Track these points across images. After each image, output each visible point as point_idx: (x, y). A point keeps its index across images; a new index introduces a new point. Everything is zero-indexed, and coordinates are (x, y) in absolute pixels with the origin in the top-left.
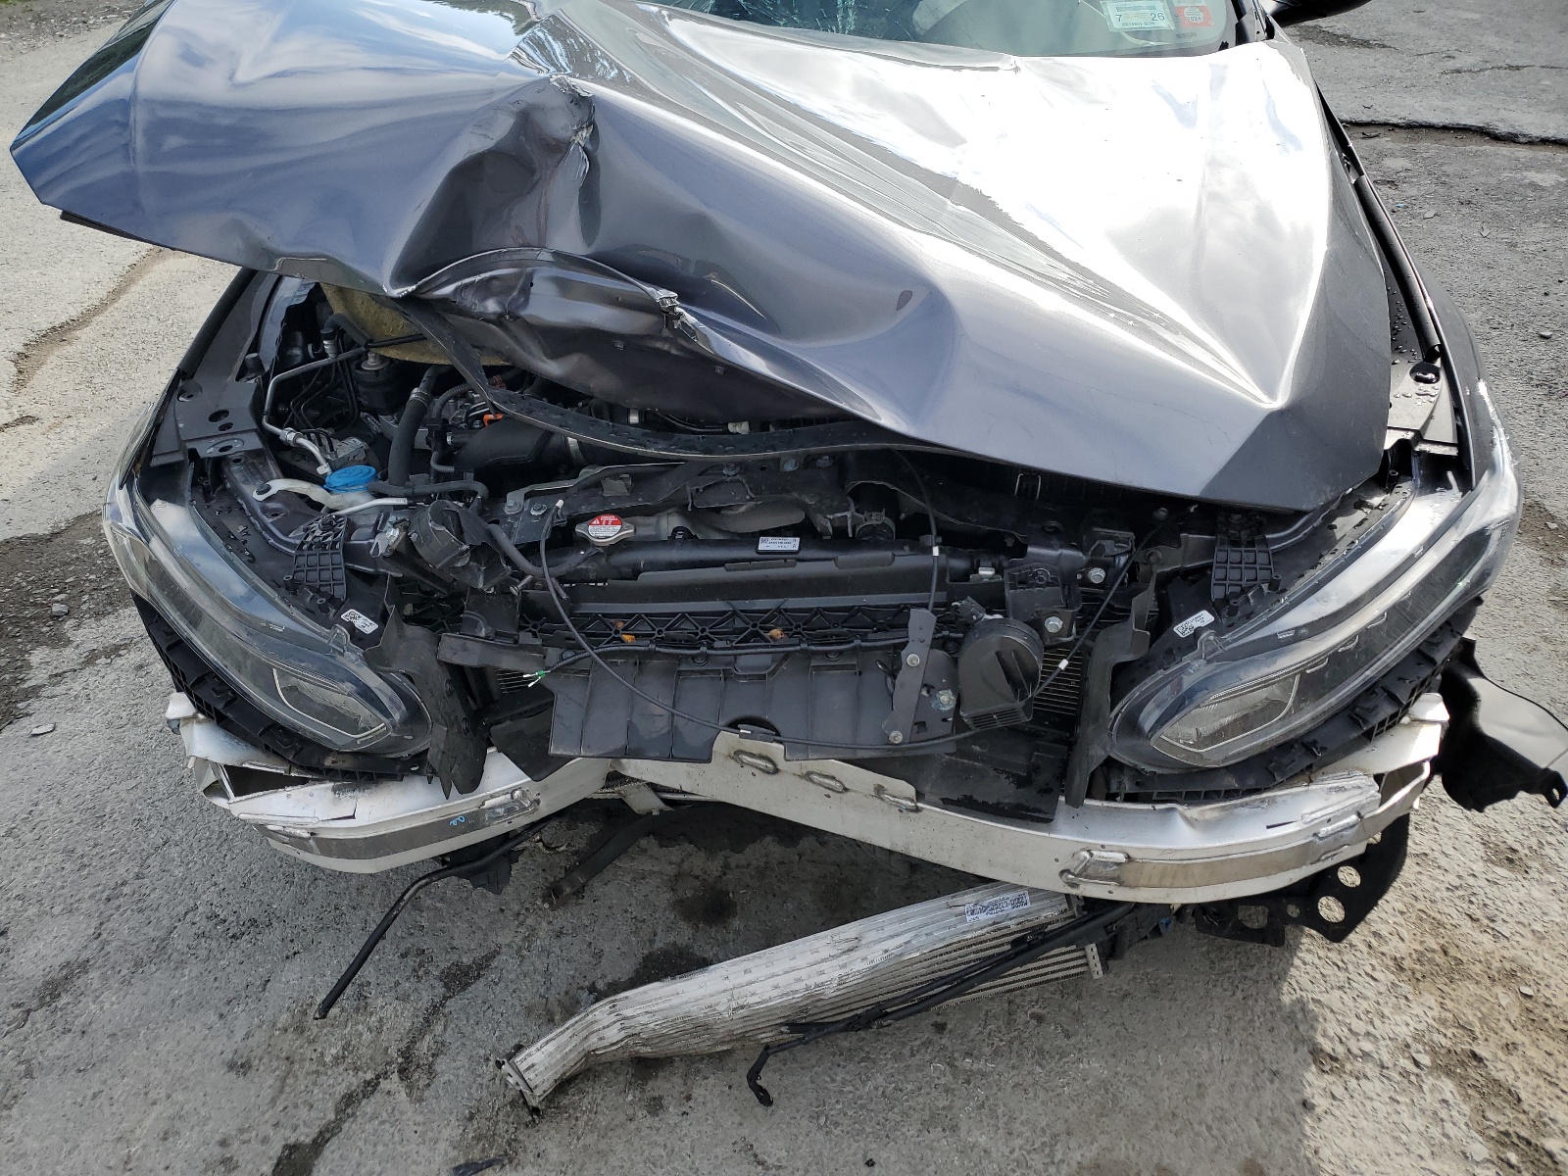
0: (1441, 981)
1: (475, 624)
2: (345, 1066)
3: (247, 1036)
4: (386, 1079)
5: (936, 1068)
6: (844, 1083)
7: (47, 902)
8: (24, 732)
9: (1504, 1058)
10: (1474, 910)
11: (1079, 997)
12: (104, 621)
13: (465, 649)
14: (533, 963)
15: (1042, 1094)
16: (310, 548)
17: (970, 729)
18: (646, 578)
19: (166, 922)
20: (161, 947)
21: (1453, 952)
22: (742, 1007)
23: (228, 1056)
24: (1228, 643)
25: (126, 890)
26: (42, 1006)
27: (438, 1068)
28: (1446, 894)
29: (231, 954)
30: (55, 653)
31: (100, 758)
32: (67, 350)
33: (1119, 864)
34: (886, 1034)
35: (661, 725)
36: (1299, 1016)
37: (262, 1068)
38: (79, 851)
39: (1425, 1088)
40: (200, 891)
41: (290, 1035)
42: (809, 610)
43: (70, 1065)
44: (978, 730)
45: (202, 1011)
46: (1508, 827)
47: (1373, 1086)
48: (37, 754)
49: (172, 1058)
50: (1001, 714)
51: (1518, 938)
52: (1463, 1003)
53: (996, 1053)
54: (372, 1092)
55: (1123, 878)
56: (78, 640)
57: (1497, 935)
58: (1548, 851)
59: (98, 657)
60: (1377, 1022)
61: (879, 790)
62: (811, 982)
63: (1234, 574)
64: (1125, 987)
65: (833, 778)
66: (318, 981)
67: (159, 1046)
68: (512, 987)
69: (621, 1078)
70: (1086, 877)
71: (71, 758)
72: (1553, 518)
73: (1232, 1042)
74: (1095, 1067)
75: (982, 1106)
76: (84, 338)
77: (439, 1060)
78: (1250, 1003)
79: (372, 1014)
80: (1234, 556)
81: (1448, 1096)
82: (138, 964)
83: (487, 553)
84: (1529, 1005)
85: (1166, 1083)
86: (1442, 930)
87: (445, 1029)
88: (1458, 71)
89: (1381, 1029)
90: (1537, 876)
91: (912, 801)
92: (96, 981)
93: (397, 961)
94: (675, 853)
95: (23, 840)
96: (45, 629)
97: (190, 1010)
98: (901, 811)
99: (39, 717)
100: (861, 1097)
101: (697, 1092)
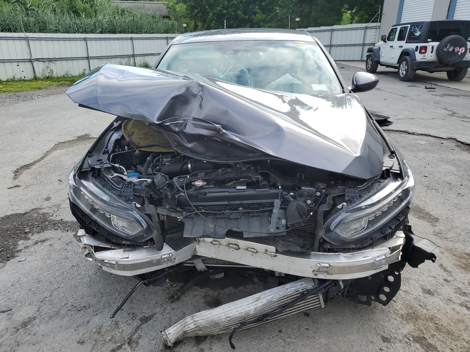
0: (414, 320)
1: (166, 205)
2: (112, 342)
3: (83, 335)
4: (124, 345)
5: (280, 341)
6: (254, 345)
7: (23, 302)
8: (17, 260)
9: (432, 338)
10: (420, 304)
11: (318, 324)
12: (40, 234)
13: (163, 211)
14: (166, 316)
15: (309, 347)
16: (124, 187)
17: (290, 228)
18: (208, 195)
19: (59, 307)
20: (58, 313)
21: (416, 313)
22: (228, 317)
23: (78, 340)
24: (350, 208)
25: (46, 299)
26: (22, 328)
27: (139, 342)
28: (413, 300)
29: (78, 315)
30: (26, 242)
31: (39, 267)
32: (29, 170)
33: (327, 267)
34: (266, 333)
35: (212, 230)
36: (377, 328)
37: (88, 343)
38: (33, 290)
39: (412, 345)
40: (69, 299)
41: (96, 334)
42: (248, 204)
43: (30, 342)
44: (292, 228)
45: (70, 329)
46: (428, 285)
47: (398, 345)
48: (21, 266)
49: (61, 341)
50: (297, 223)
51: (433, 310)
52: (420, 325)
53: (296, 337)
54: (120, 349)
55: (328, 272)
56: (33, 238)
57: (427, 310)
58: (438, 290)
59: (38, 243)
60: (398, 330)
61: (266, 250)
62: (247, 310)
63: (350, 195)
64: (330, 322)
65: (254, 249)
66: (104, 321)
67: (57, 338)
68: (160, 322)
69: (192, 344)
70: (319, 272)
71: (30, 267)
72: (432, 216)
73: (360, 335)
74: (323, 341)
75: (293, 350)
76: (34, 168)
77: (140, 340)
78: (364, 325)
79: (120, 329)
80: (350, 191)
81: (418, 347)
82: (50, 318)
83: (171, 186)
84: (437, 326)
85: (343, 344)
86: (413, 308)
87: (141, 332)
88: (399, 119)
89: (398, 331)
90: (436, 296)
91: (275, 253)
92: (38, 322)
93: (127, 316)
94: (205, 290)
95: (16, 287)
96: (23, 236)
97: (66, 329)
98: (271, 257)
99: (21, 257)
100: (259, 348)
101: (213, 348)
